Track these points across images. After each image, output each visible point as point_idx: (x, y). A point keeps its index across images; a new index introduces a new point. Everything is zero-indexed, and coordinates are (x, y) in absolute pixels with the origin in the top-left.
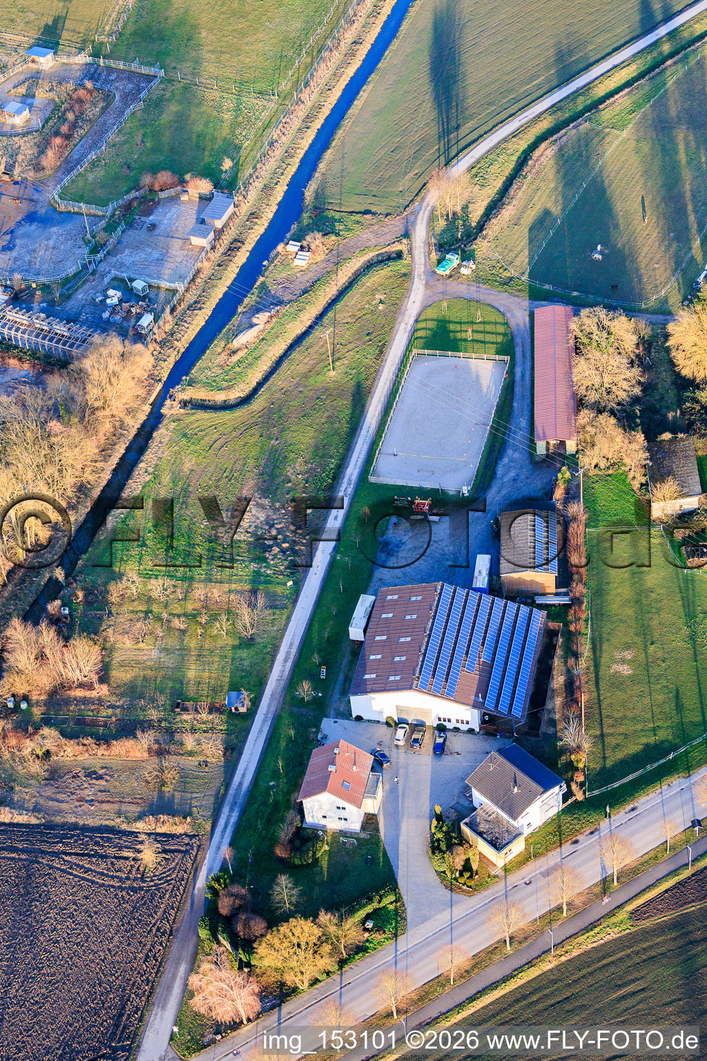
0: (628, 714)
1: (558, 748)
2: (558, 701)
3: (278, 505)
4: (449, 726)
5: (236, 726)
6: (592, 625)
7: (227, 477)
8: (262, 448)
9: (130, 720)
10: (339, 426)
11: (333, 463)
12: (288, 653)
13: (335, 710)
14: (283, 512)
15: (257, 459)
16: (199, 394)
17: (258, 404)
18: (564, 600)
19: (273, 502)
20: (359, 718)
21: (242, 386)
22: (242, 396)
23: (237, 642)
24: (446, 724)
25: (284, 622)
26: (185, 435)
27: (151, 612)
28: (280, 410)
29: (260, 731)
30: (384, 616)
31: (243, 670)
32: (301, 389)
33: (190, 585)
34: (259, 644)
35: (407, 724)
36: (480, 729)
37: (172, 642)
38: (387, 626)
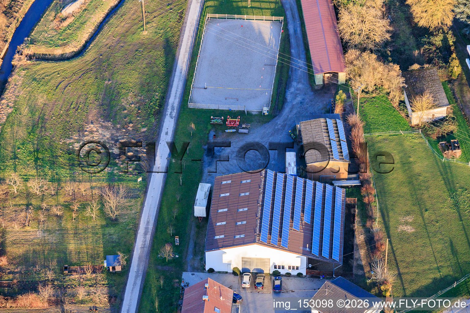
0: (416, 258)
1: (368, 284)
2: (362, 252)
3: (118, 126)
4: (283, 272)
5: (115, 281)
6: (379, 200)
7: (74, 108)
8: (98, 87)
9: (28, 282)
10: (157, 69)
11: (157, 95)
12: (147, 229)
13: (191, 266)
14: (124, 130)
15: (96, 94)
16: (40, 50)
17: (90, 55)
18: (356, 183)
19: (114, 124)
20: (211, 271)
21: (74, 43)
22: (75, 50)
23: (104, 223)
24: (280, 270)
25: (139, 207)
26: (35, 79)
27: (31, 204)
28: (108, 60)
29: (135, 284)
30: (222, 195)
31: (113, 242)
32: (122, 45)
33: (59, 185)
34: (122, 223)
35: (250, 273)
36: (307, 274)
37: (52, 225)
38: (226, 202)
